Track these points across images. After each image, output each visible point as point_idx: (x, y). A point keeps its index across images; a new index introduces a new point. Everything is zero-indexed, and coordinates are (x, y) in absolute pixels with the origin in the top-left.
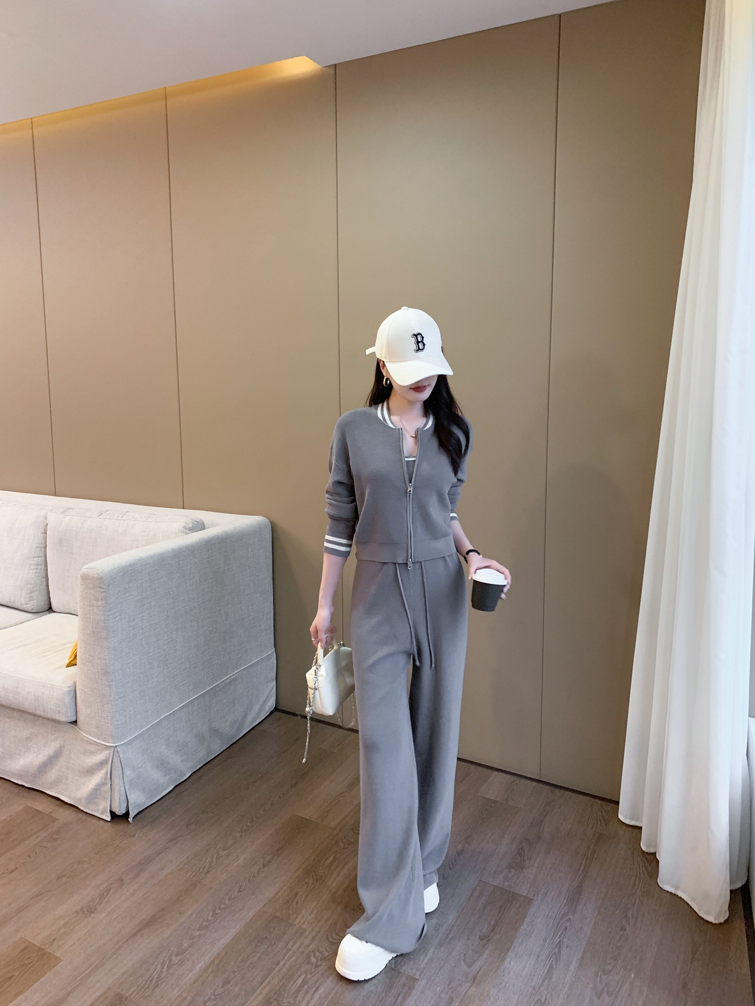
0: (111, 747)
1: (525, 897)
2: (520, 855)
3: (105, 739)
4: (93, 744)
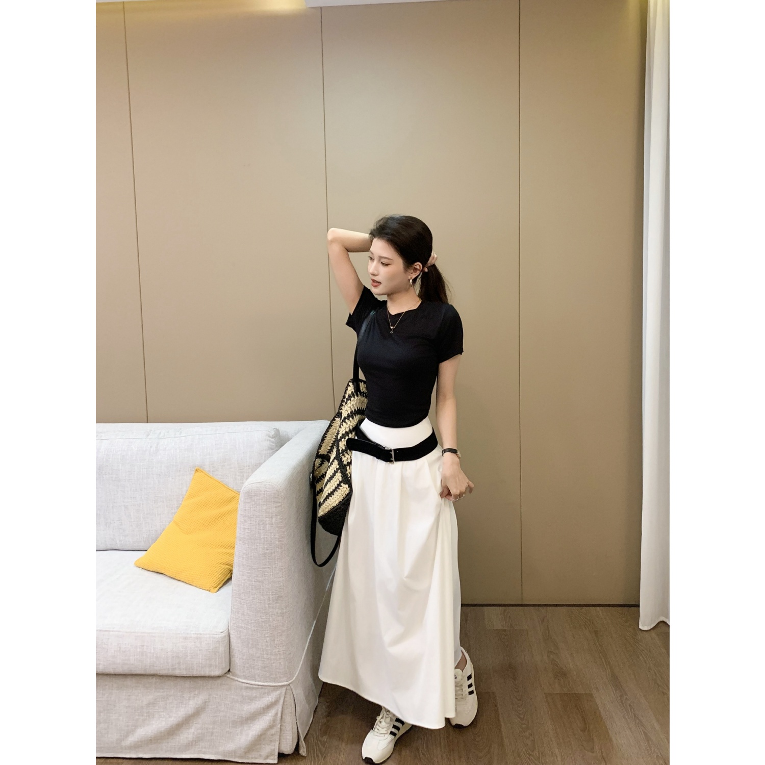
3: (274, 680)
4: (257, 688)
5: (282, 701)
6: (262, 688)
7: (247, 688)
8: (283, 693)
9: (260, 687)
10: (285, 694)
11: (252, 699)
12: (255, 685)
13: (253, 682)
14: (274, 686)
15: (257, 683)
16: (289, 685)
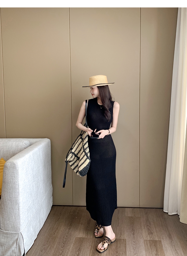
1: (159, 241)
2: (149, 230)
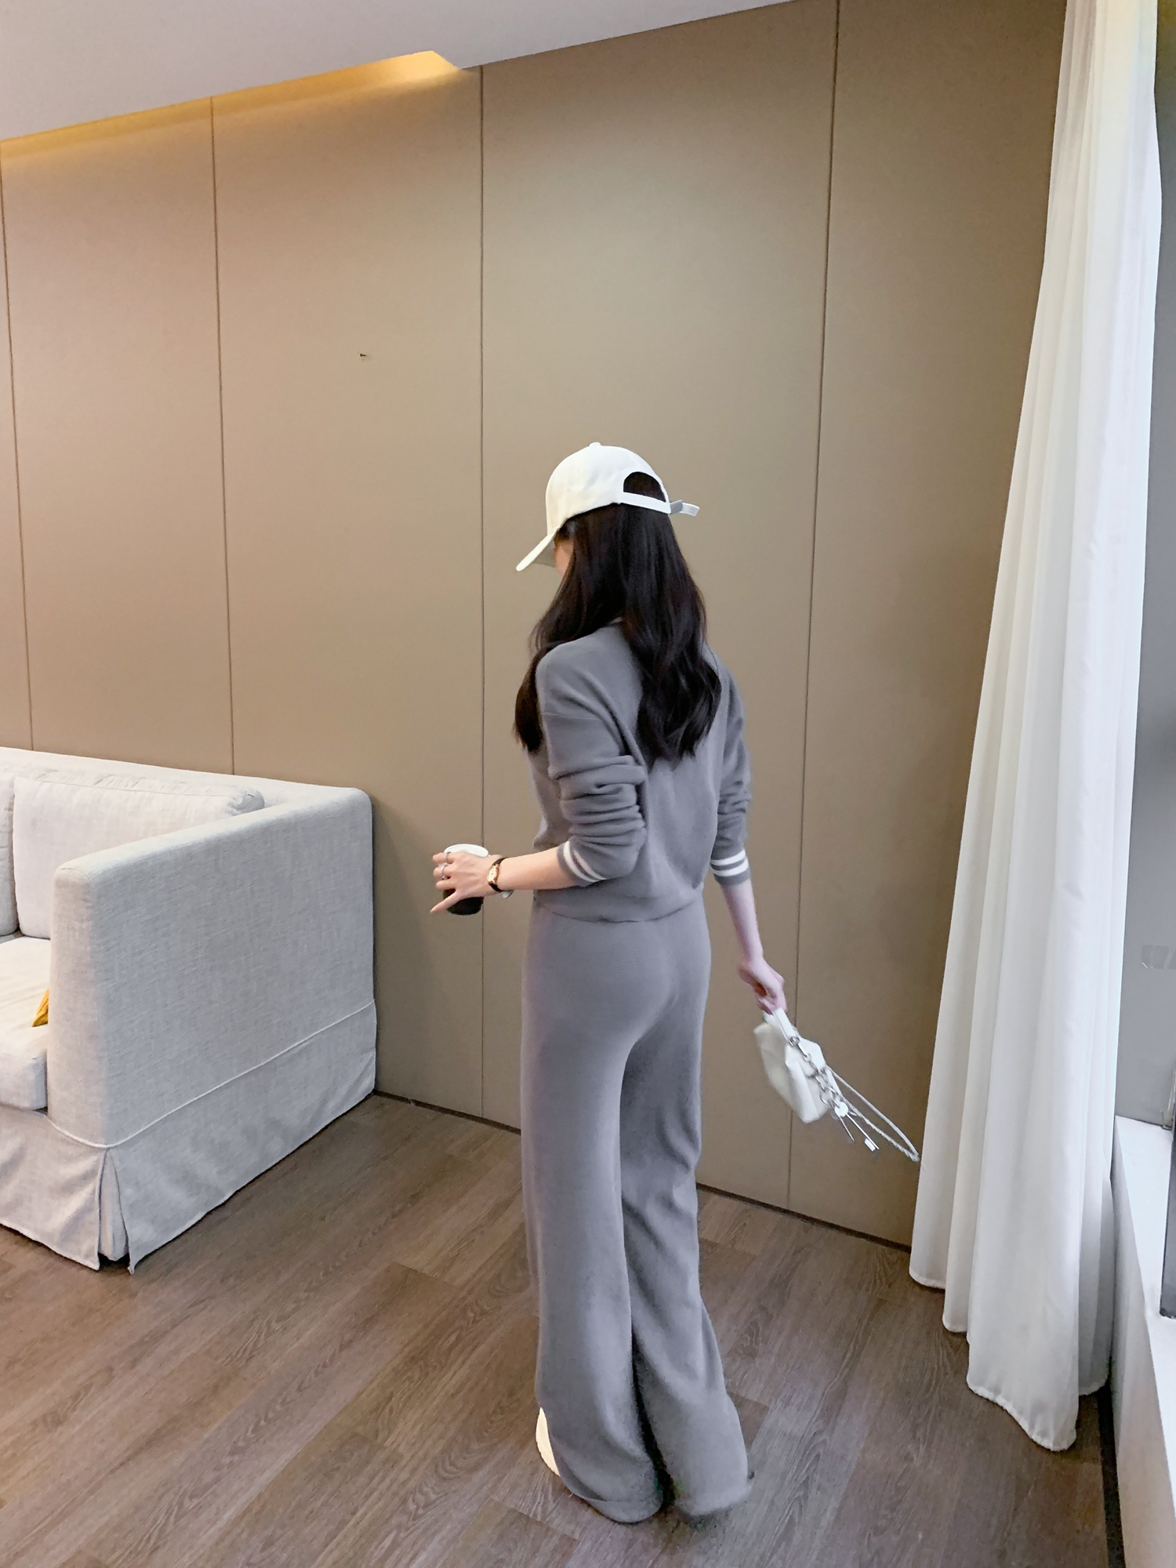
0: (100, 1149)
1: (757, 1404)
2: (751, 1335)
3: (92, 1138)
4: (73, 1144)
5: (99, 1173)
6: (78, 1146)
7: (63, 1140)
8: (102, 1161)
9: (76, 1143)
10: (104, 1164)
11: (70, 1160)
12: (68, 1137)
13: (67, 1133)
14: (91, 1146)
15: (71, 1135)
16: (109, 1149)
